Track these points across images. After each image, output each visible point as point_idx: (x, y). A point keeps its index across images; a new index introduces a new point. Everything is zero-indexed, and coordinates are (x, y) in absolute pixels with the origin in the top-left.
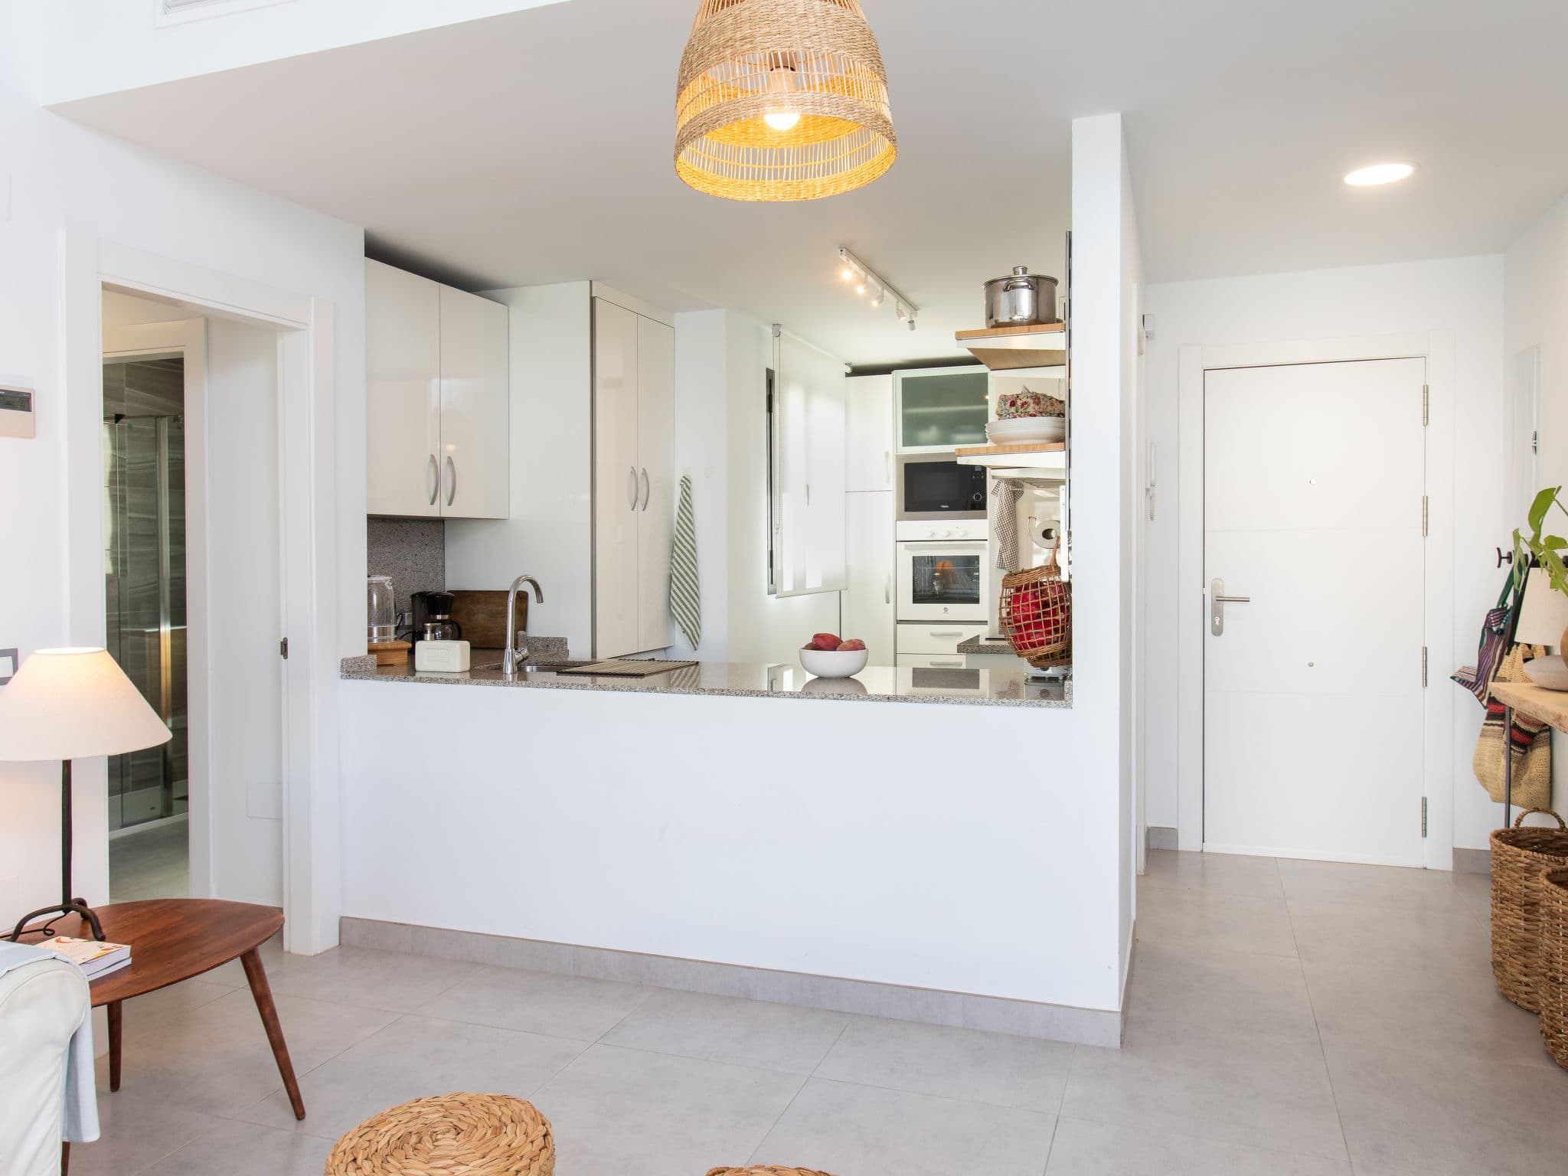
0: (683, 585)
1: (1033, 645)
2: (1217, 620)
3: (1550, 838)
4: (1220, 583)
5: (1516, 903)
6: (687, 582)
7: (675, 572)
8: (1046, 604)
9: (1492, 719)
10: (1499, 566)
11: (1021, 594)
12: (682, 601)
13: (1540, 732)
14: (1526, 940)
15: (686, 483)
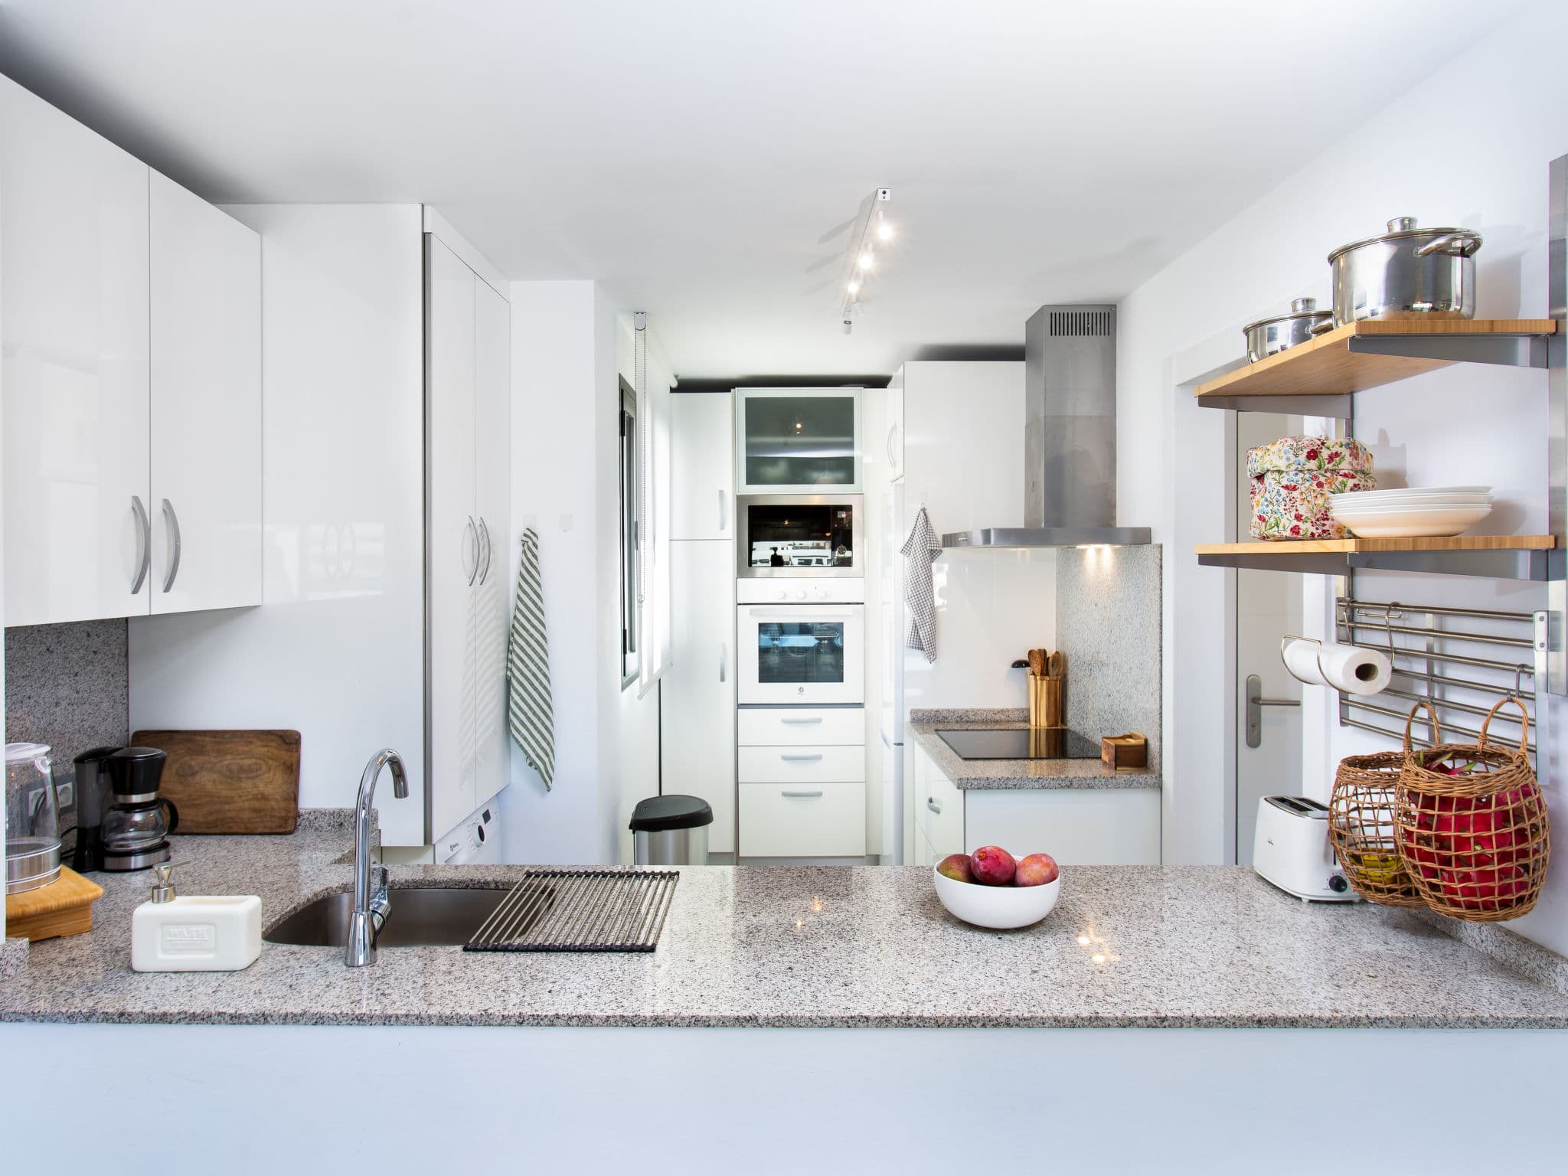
0: (529, 694)
6: (536, 689)
7: (517, 674)
12: (529, 719)
15: (530, 542)
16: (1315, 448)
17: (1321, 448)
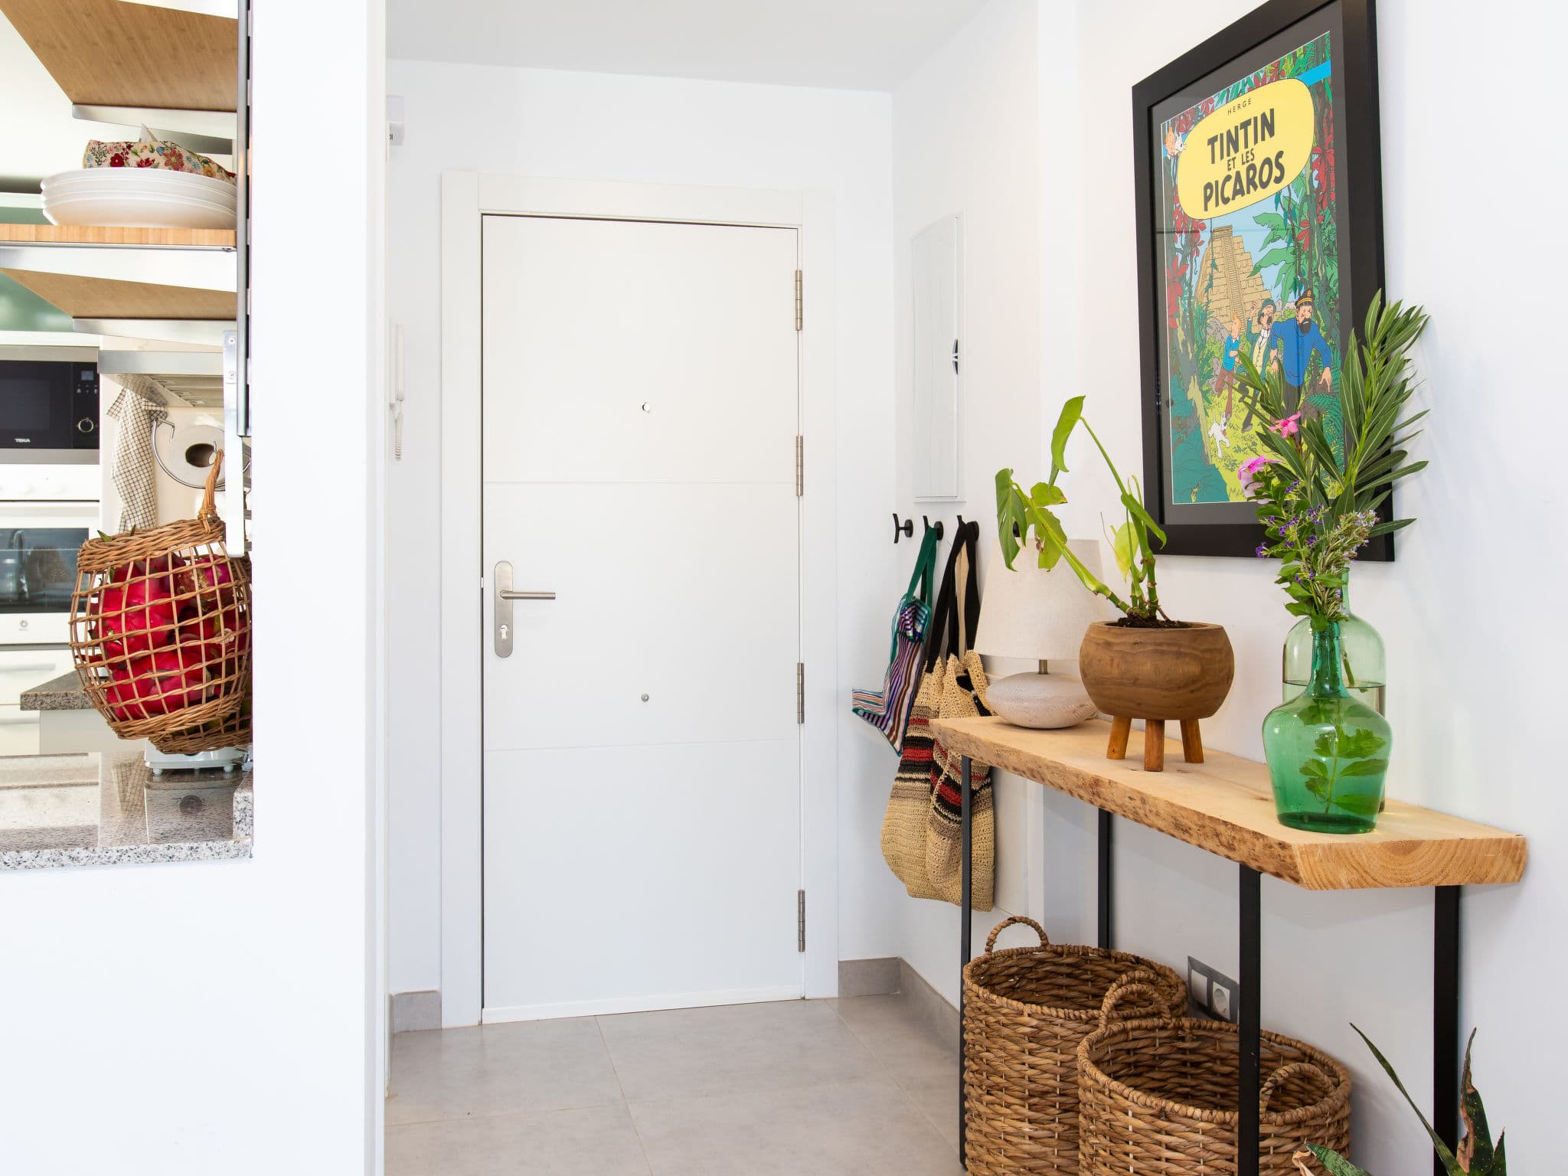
1: (155, 709)
2: (504, 630)
3: (1029, 964)
4: (508, 568)
5: (1017, 1093)
8: (187, 609)
9: (912, 771)
10: (896, 541)
11: (125, 586)
13: (981, 789)
14: (1034, 1156)
16: (119, 153)
17: (127, 153)
